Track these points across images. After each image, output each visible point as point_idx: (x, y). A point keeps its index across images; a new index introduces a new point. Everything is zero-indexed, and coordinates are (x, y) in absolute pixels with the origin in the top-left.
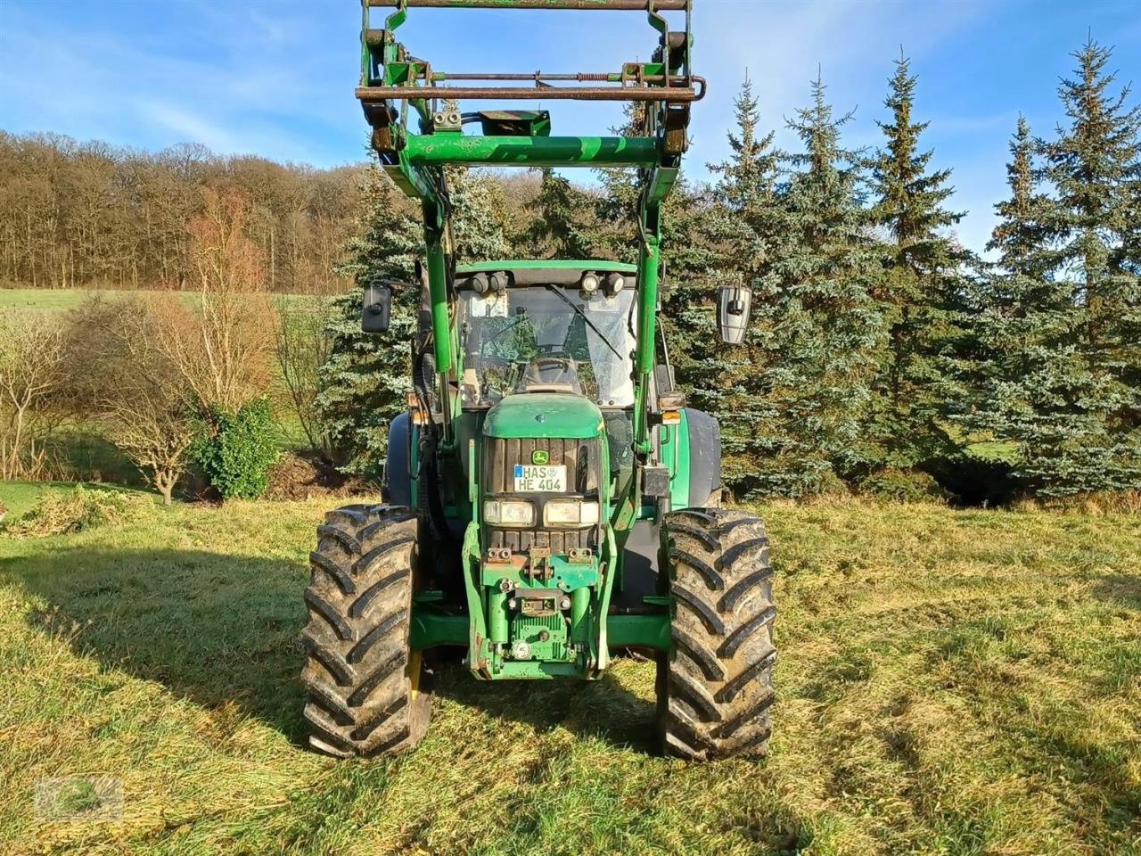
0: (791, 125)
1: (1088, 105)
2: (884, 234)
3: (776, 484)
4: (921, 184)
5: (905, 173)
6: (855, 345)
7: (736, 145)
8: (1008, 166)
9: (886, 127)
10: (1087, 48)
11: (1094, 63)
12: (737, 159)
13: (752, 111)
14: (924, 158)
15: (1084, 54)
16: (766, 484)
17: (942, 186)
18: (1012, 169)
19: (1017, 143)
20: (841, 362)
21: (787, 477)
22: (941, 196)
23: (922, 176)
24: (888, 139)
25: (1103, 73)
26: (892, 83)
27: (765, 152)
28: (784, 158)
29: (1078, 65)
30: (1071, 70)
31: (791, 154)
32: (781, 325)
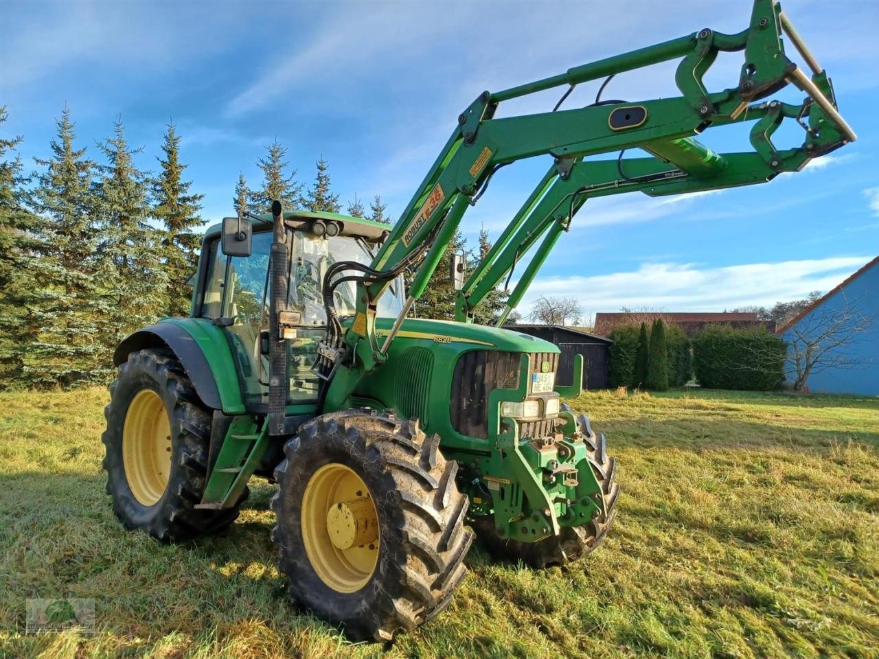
0: (99, 145)
1: (274, 176)
2: (160, 225)
3: (94, 376)
4: (184, 200)
5: (175, 192)
6: (149, 290)
7: (58, 150)
8: (234, 199)
9: (163, 162)
10: (274, 146)
11: (278, 154)
12: (58, 159)
13: (70, 130)
14: (187, 185)
15: (272, 149)
16: (89, 376)
17: (198, 202)
18: (236, 202)
19: (239, 187)
20: (141, 299)
21: (104, 371)
22: (196, 208)
23: (186, 195)
24: (163, 170)
25: (281, 161)
26: (166, 137)
27: (81, 159)
28: (94, 166)
29: (269, 154)
30: (266, 156)
31: (99, 164)
32: (97, 273)
